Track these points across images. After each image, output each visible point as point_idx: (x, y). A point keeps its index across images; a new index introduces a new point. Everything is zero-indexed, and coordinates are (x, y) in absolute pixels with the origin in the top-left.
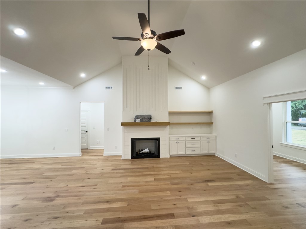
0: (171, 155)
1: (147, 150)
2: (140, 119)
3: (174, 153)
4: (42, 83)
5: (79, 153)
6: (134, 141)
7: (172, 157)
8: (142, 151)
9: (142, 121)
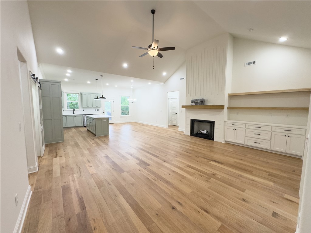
0: (226, 141)
1: (204, 132)
2: (194, 103)
3: (230, 139)
4: (150, 83)
5: (166, 126)
6: (193, 122)
7: (227, 143)
8: (201, 131)
9: (196, 104)
